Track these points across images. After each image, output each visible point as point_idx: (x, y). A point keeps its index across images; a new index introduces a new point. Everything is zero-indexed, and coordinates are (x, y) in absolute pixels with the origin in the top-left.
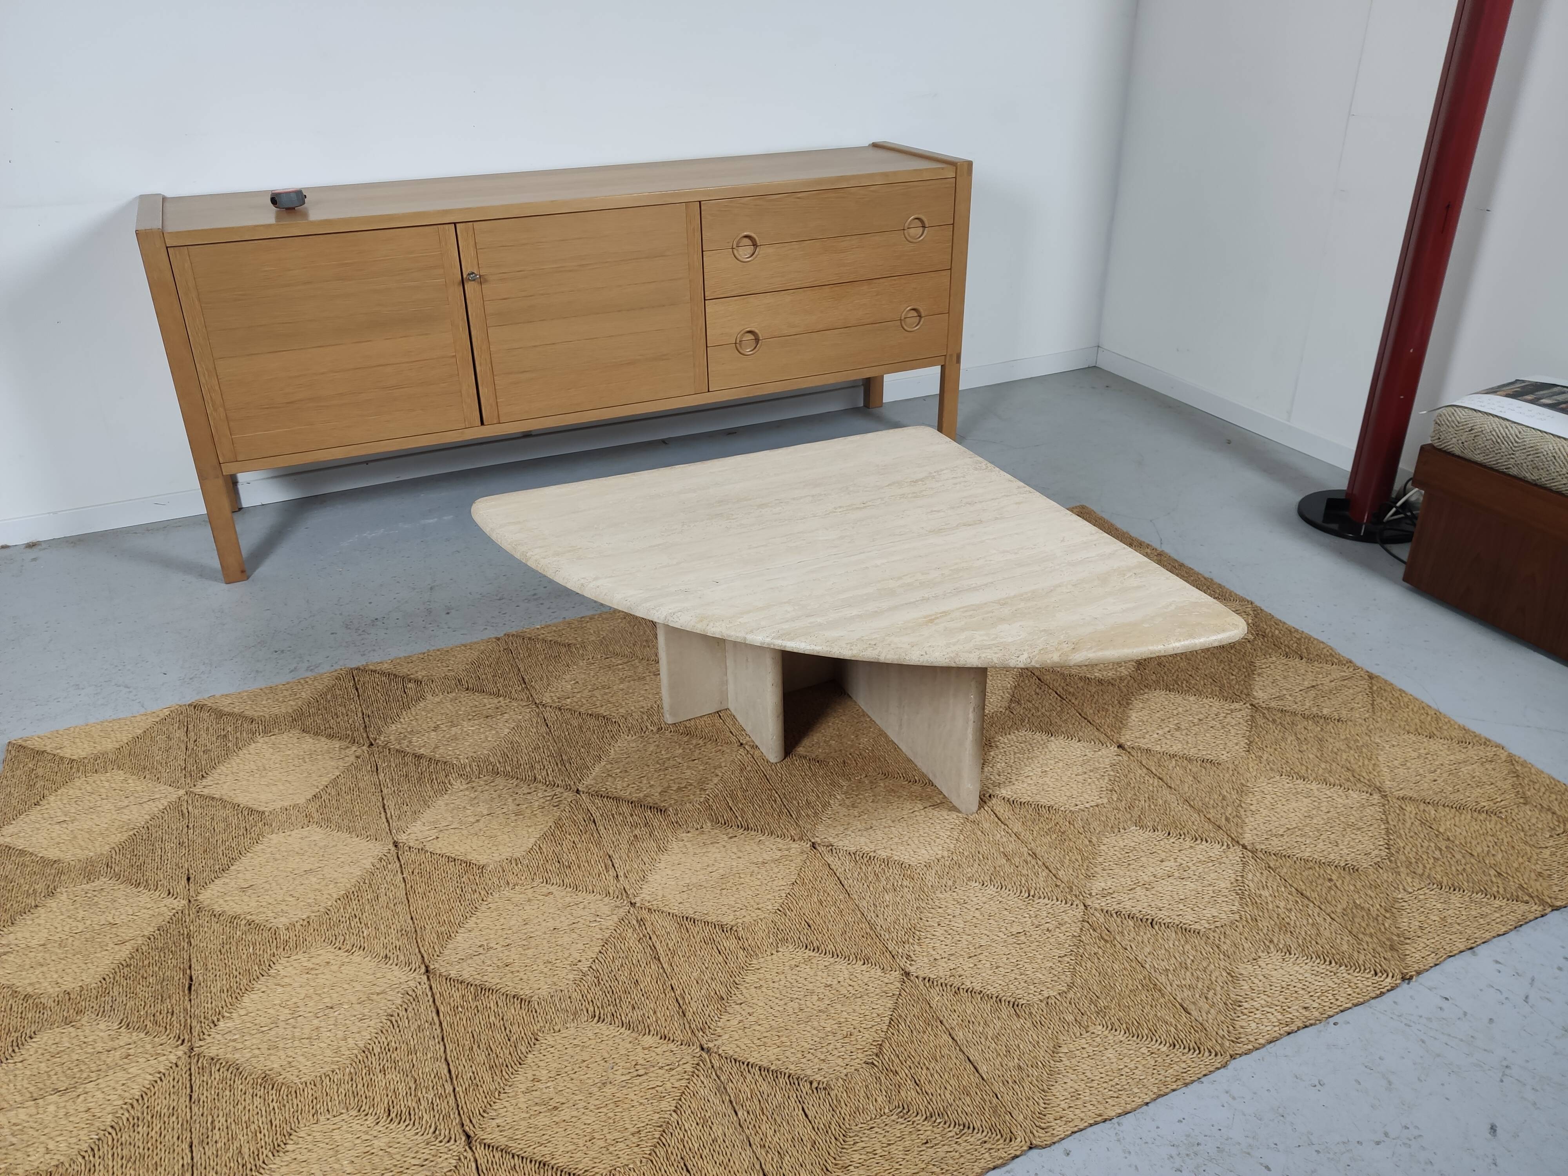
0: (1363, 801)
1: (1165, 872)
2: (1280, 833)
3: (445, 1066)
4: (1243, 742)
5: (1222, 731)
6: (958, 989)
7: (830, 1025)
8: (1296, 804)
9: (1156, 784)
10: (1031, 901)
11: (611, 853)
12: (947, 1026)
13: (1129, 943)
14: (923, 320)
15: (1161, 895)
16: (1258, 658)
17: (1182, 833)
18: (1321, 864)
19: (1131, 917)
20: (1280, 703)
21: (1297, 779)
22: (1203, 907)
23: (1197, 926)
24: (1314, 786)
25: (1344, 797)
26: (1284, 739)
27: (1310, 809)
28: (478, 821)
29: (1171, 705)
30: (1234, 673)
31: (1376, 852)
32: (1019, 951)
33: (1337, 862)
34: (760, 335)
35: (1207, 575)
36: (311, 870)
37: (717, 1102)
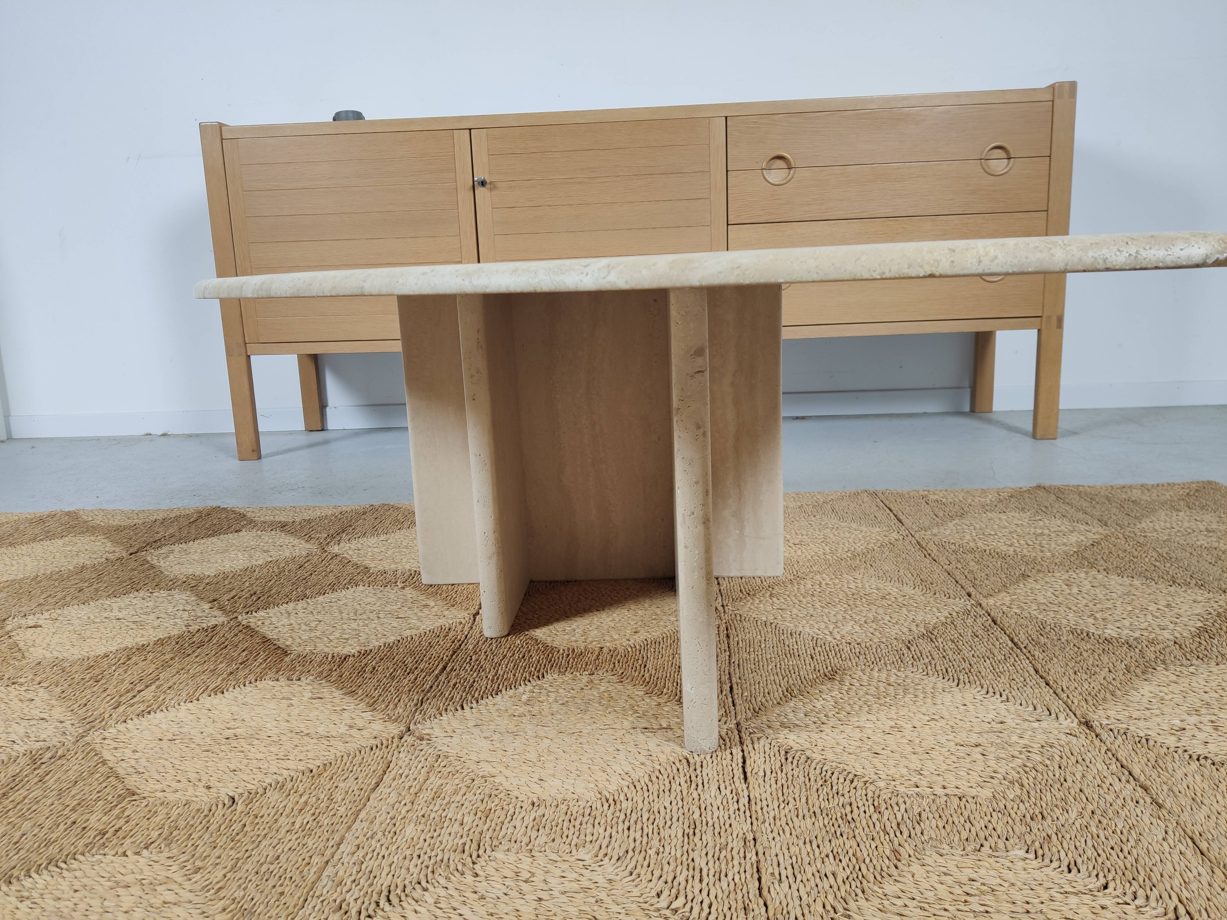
9: (1126, 793)
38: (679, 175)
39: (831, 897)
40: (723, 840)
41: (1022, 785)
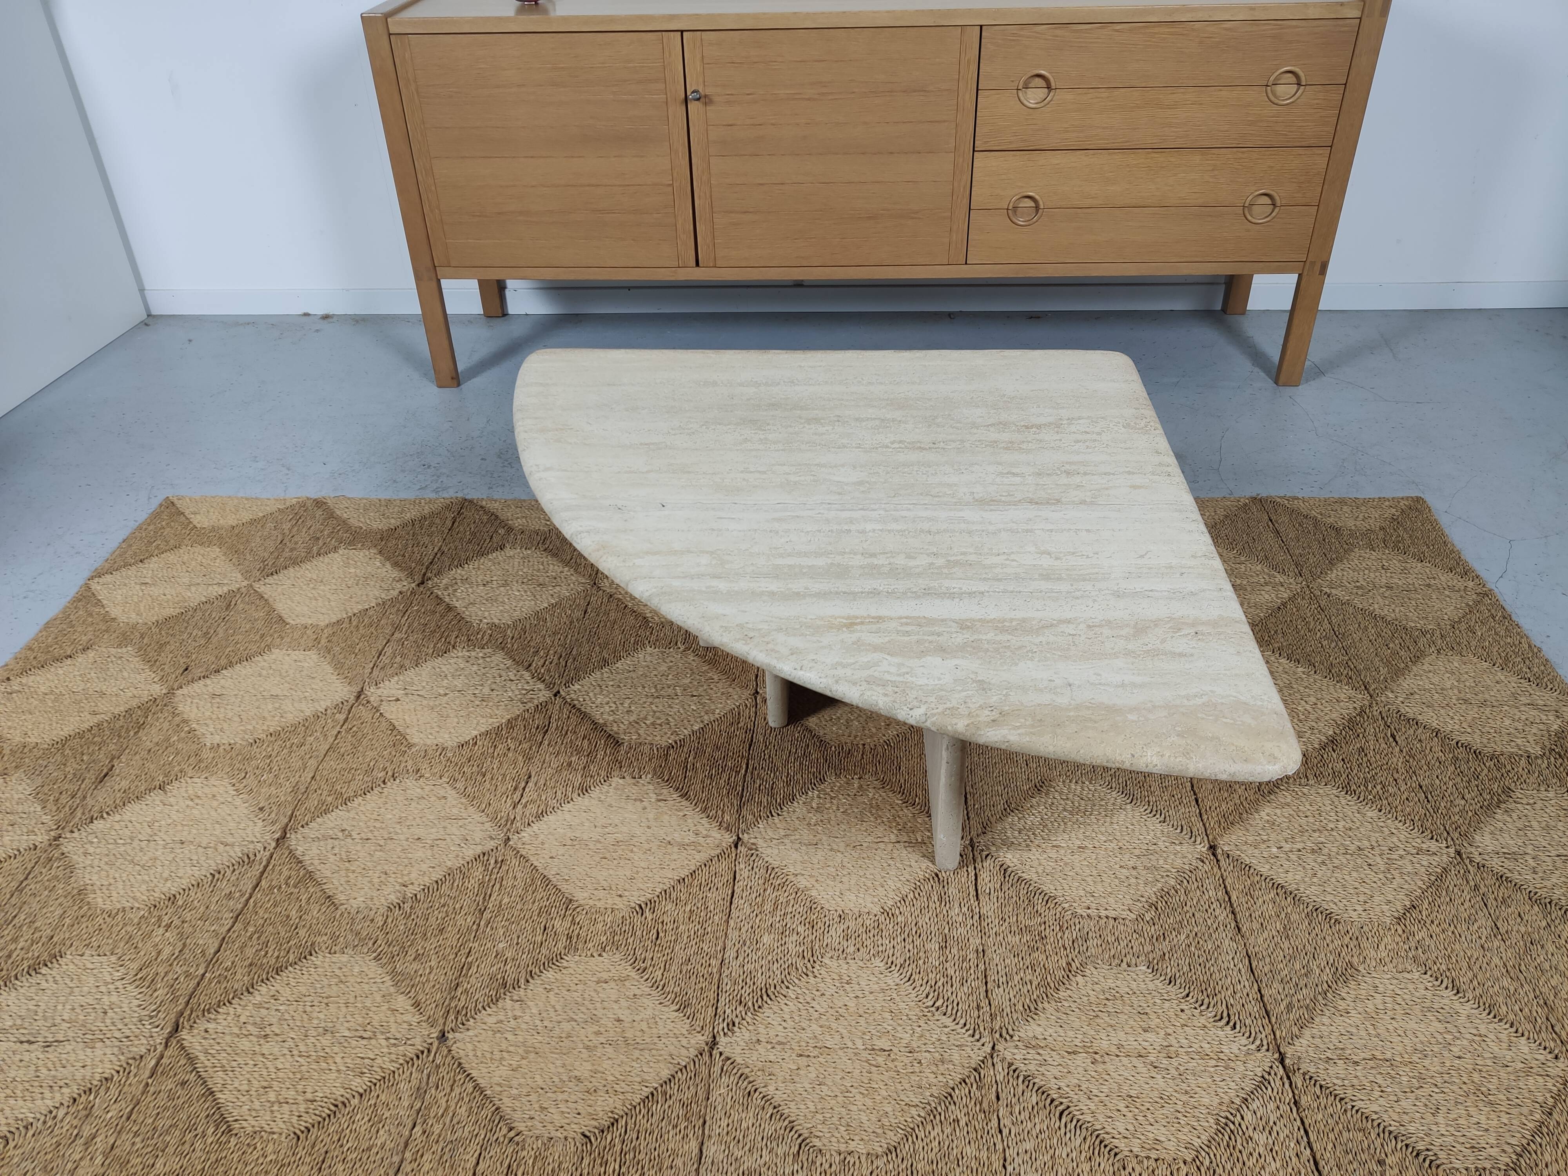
0: (1534, 1063)
1: (1140, 1047)
2: (1356, 1059)
3: (216, 945)
4: (1402, 901)
5: (1381, 876)
6: (755, 1091)
7: (584, 1069)
8: (1416, 1026)
9: (1221, 918)
10: (929, 1014)
11: (533, 774)
12: (706, 1132)
13: (1011, 1125)
14: (1277, 210)
15: (1107, 1077)
16: (1525, 786)
17: (1206, 1001)
18: (1384, 1131)
19: (1041, 1091)
20: (1507, 863)
21: (1447, 988)
22: (1152, 1120)
23: (1121, 1144)
24: (1466, 1009)
25: (1505, 1045)
26: (1470, 920)
27: (1433, 1041)
28: (446, 694)
29: (1332, 814)
30: (1467, 796)
31: (1494, 1152)
32: (865, 1074)
33: (1413, 1139)
34: (1041, 203)
35: (1536, 641)
36: (277, 696)
37: (406, 1104)
38: (922, 93)
39: (1028, 1000)
40: (964, 953)
41: (1157, 909)
